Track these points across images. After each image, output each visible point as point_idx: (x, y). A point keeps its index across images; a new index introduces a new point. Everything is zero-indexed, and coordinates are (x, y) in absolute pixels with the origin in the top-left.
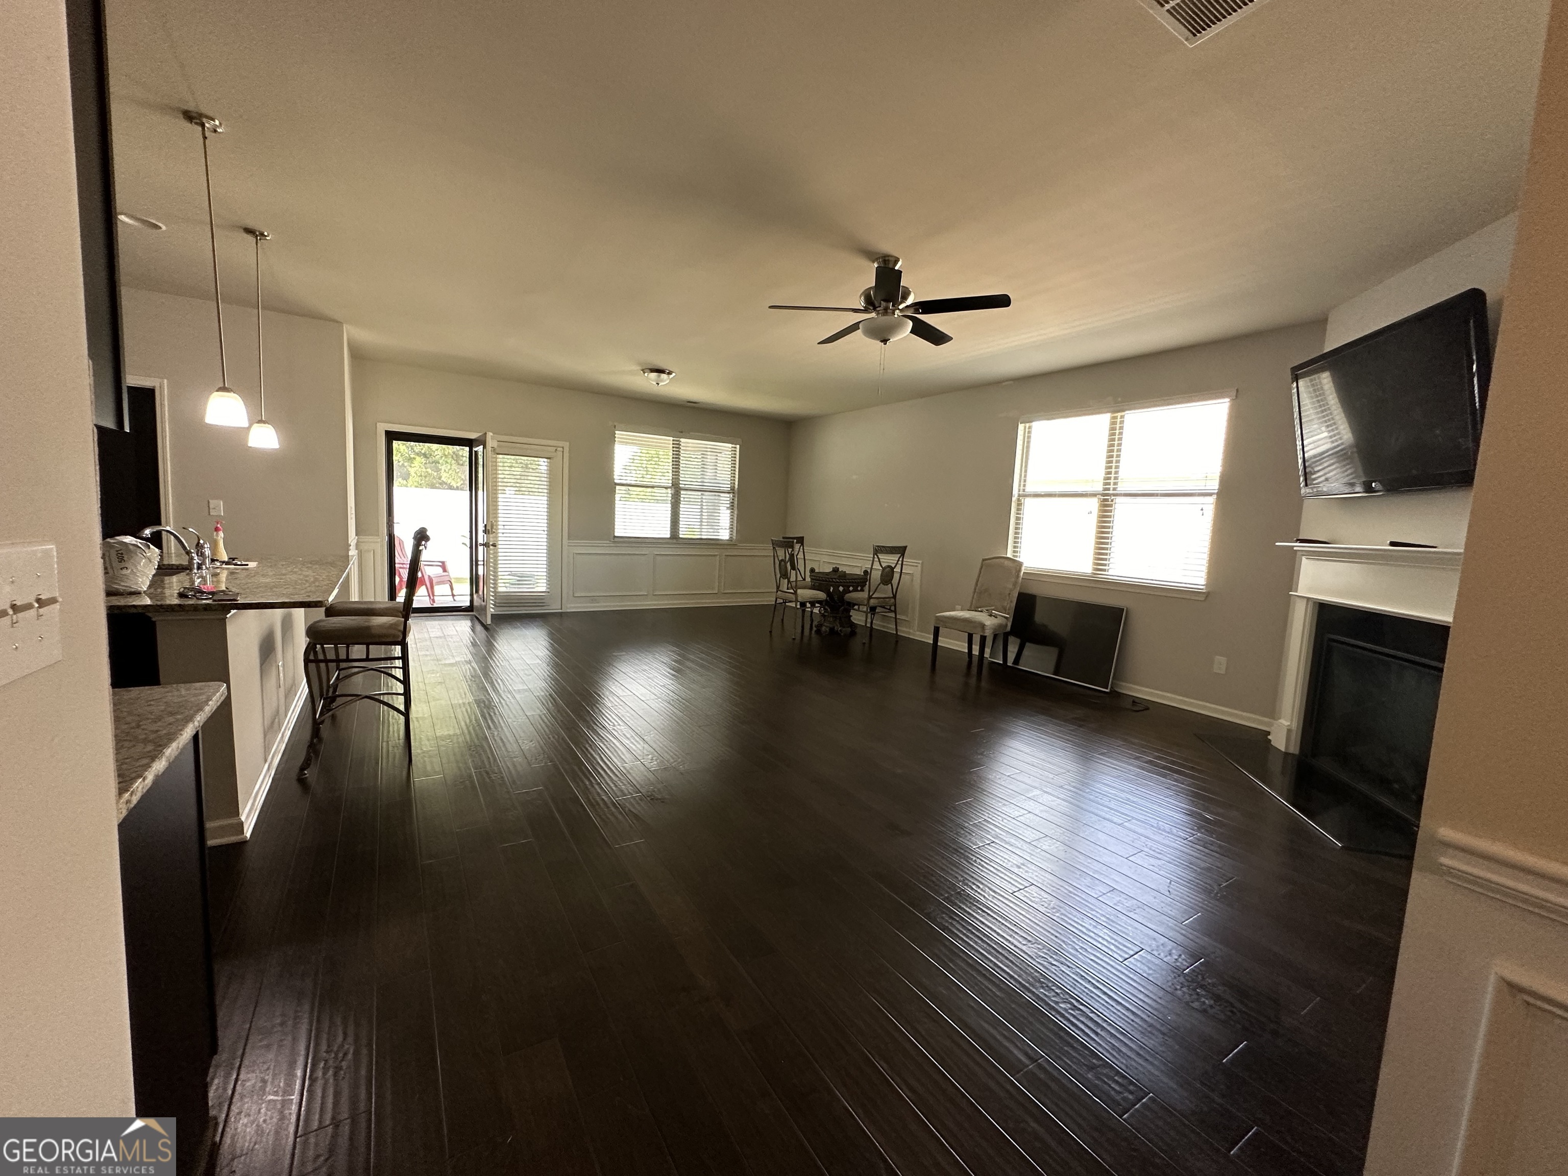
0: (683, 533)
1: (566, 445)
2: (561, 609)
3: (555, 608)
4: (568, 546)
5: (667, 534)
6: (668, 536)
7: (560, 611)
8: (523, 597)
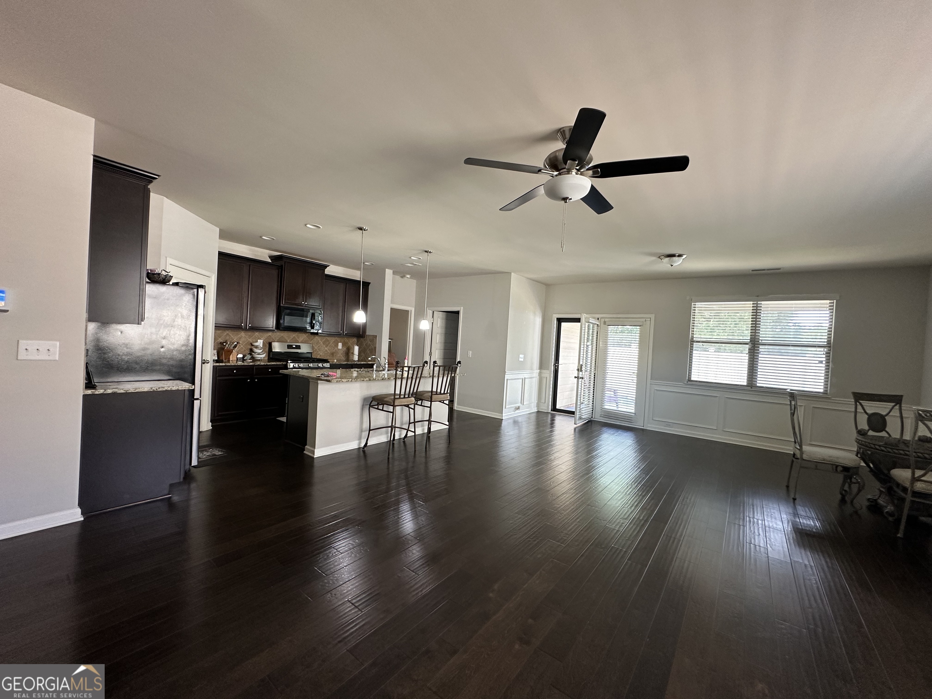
0: (762, 381)
1: (653, 316)
2: (643, 427)
3: (639, 425)
4: (651, 384)
5: (743, 381)
6: (745, 384)
7: (643, 428)
8: (619, 414)
